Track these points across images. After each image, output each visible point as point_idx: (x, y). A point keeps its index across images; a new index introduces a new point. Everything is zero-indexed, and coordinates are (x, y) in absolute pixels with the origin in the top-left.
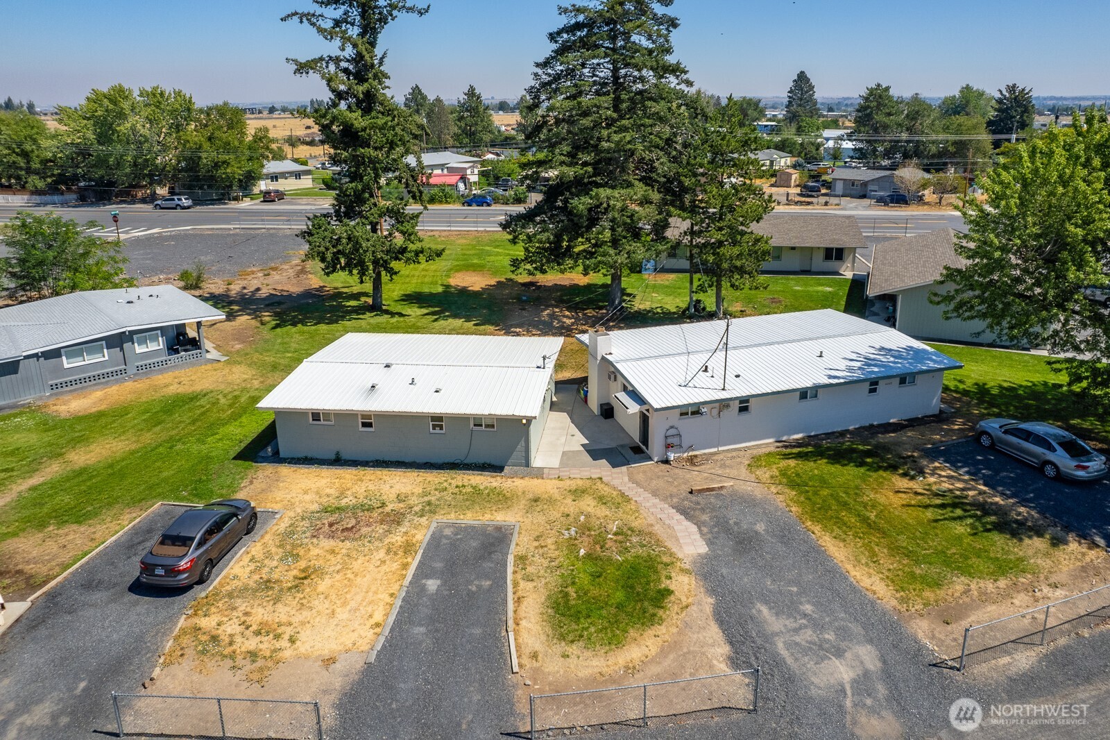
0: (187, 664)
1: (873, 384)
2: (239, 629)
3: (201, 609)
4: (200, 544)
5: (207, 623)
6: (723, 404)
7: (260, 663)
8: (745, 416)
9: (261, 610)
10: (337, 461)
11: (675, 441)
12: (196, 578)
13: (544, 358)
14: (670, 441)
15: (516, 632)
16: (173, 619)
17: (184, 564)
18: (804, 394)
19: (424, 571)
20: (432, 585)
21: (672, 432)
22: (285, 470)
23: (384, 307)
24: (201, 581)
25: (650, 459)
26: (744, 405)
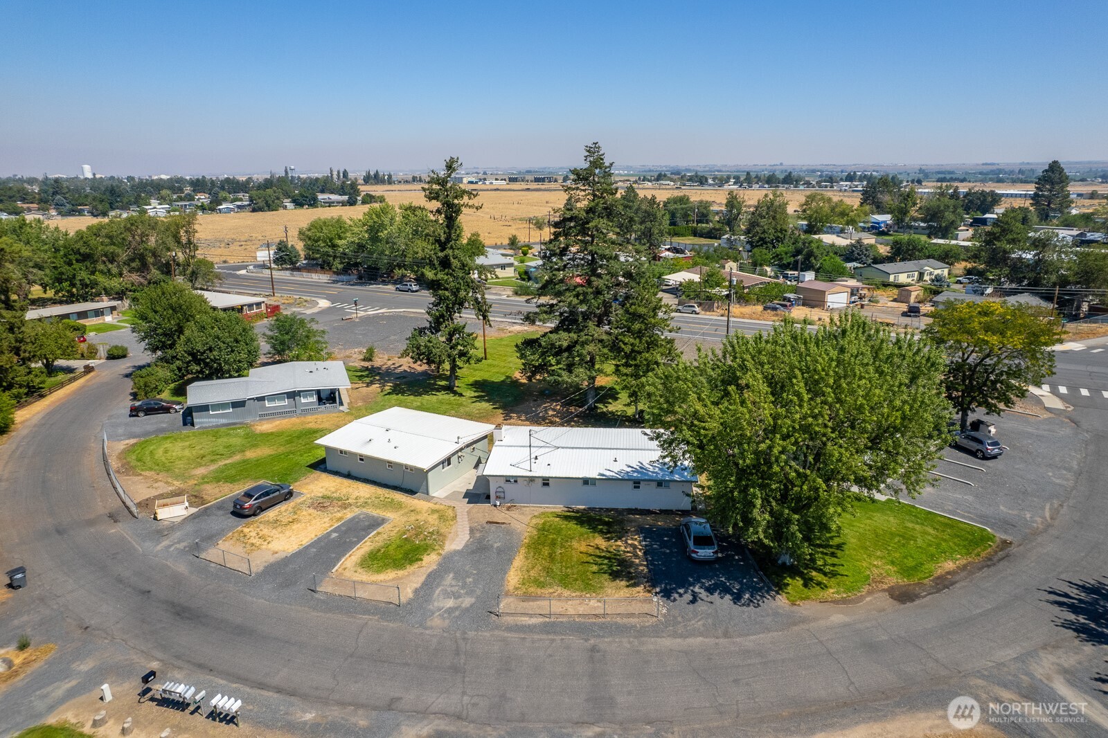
0: (231, 542)
1: (637, 483)
2: (255, 535)
3: (247, 526)
4: (256, 499)
5: (246, 530)
6: (532, 479)
7: (253, 547)
8: (546, 488)
9: (266, 530)
10: (349, 476)
11: (502, 495)
12: (251, 513)
13: (458, 438)
14: (498, 494)
15: (346, 560)
16: (237, 526)
17: (247, 505)
18: (586, 481)
19: (335, 531)
20: (334, 535)
21: (500, 490)
22: (324, 475)
23: (455, 389)
24: (255, 515)
25: (490, 503)
26: (546, 482)
